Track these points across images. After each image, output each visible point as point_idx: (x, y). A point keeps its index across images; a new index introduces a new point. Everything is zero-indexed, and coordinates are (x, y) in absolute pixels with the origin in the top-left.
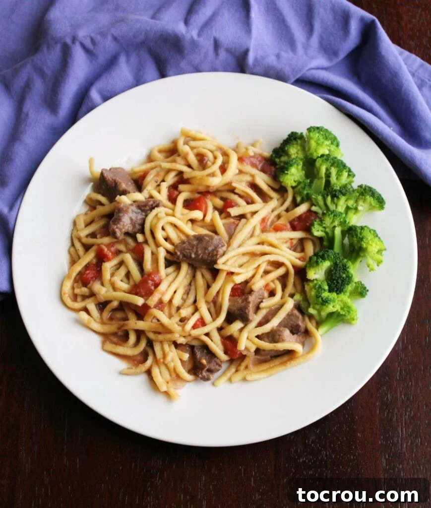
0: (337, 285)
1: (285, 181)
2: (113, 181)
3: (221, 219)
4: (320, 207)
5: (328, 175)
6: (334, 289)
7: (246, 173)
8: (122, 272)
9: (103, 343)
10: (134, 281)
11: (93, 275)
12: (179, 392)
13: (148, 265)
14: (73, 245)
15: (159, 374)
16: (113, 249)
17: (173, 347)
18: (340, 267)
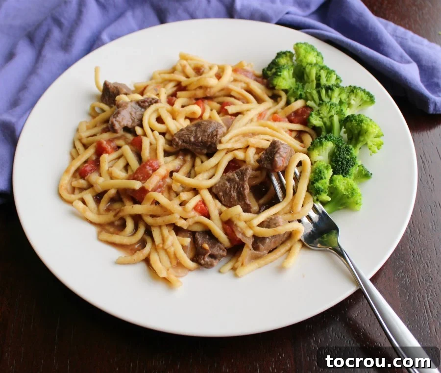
0: (342, 167)
1: (278, 84)
2: (115, 88)
3: (220, 117)
4: (315, 102)
5: (318, 78)
6: (339, 170)
7: (241, 81)
8: (121, 163)
9: (99, 233)
10: (132, 171)
11: (91, 168)
12: (181, 279)
13: (146, 153)
14: (75, 147)
15: (158, 261)
16: (113, 144)
17: (173, 233)
18: (343, 149)
